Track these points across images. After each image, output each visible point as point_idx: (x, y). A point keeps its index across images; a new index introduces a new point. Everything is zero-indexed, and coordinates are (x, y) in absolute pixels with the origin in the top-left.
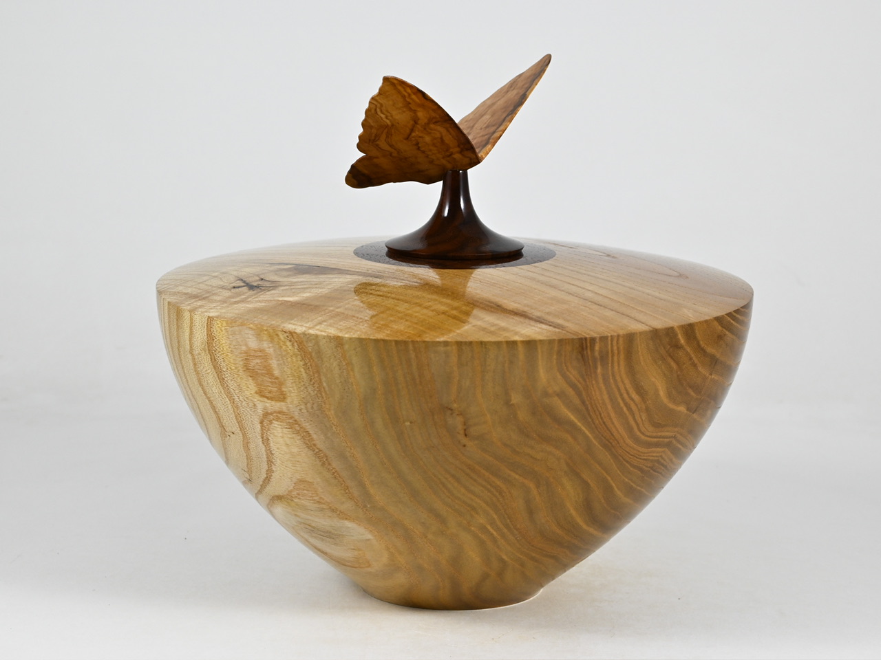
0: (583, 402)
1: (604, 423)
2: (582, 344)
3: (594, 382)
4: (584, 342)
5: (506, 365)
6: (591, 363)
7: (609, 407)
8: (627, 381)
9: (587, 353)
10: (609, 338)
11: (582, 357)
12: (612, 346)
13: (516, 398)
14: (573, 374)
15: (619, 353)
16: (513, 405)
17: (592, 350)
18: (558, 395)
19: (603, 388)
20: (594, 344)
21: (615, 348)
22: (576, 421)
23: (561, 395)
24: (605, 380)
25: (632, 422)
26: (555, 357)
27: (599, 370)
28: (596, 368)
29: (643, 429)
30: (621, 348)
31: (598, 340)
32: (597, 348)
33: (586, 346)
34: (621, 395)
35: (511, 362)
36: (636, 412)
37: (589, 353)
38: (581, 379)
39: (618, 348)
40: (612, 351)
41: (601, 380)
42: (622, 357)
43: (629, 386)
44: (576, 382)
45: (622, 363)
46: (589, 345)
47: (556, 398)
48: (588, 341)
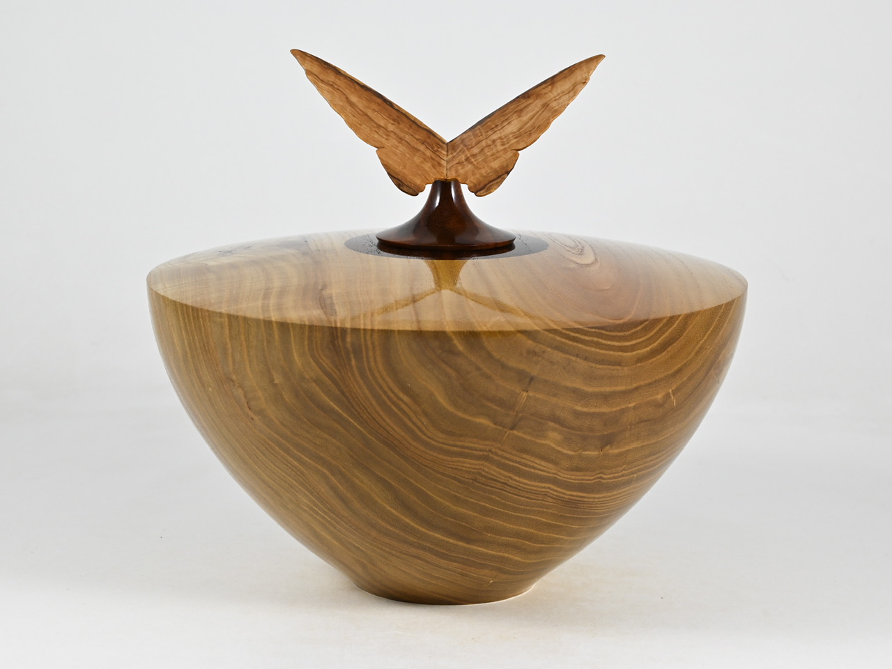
0: (343, 393)
1: (374, 418)
2: (333, 333)
3: (350, 375)
4: (334, 331)
5: (265, 344)
6: (343, 353)
7: (374, 403)
8: (389, 380)
9: (338, 342)
10: (362, 332)
11: (333, 346)
12: (365, 341)
13: (278, 379)
14: (326, 363)
15: (374, 348)
16: (276, 384)
17: (344, 339)
18: (315, 381)
19: (362, 382)
20: (345, 335)
21: (369, 343)
22: (340, 411)
23: (317, 381)
24: (362, 374)
25: (410, 424)
26: (306, 342)
27: (353, 362)
28: (349, 360)
29: (429, 434)
30: (376, 343)
31: (349, 332)
32: (349, 339)
33: (337, 336)
34: (385, 393)
35: (269, 342)
36: (412, 415)
37: (340, 343)
38: (335, 370)
39: (373, 344)
40: (366, 345)
41: (356, 373)
42: (378, 353)
43: (392, 385)
44: (331, 371)
45: (379, 359)
46: (339, 335)
47: (314, 384)
48: (339, 331)
